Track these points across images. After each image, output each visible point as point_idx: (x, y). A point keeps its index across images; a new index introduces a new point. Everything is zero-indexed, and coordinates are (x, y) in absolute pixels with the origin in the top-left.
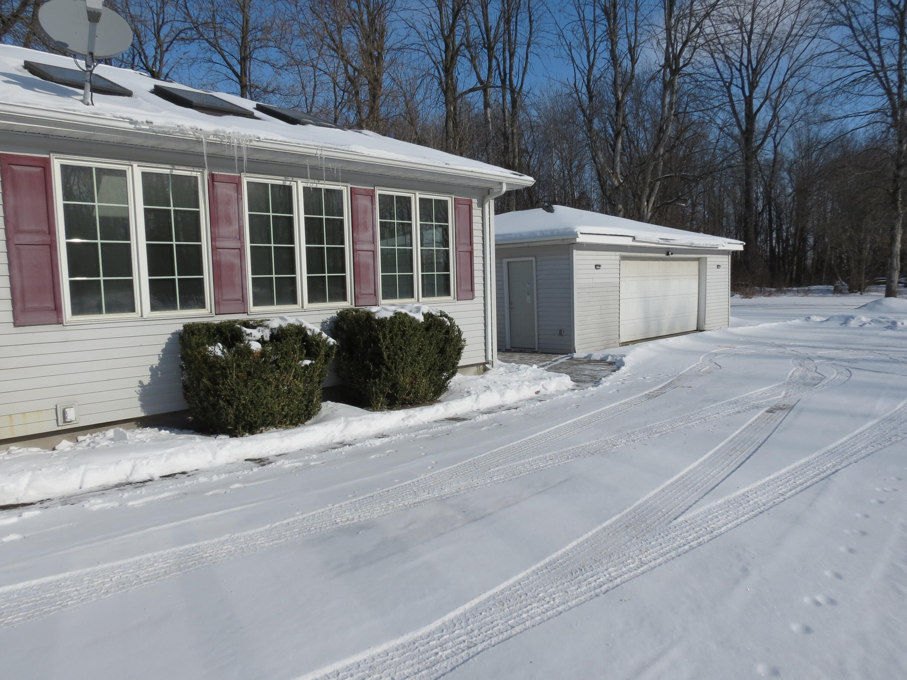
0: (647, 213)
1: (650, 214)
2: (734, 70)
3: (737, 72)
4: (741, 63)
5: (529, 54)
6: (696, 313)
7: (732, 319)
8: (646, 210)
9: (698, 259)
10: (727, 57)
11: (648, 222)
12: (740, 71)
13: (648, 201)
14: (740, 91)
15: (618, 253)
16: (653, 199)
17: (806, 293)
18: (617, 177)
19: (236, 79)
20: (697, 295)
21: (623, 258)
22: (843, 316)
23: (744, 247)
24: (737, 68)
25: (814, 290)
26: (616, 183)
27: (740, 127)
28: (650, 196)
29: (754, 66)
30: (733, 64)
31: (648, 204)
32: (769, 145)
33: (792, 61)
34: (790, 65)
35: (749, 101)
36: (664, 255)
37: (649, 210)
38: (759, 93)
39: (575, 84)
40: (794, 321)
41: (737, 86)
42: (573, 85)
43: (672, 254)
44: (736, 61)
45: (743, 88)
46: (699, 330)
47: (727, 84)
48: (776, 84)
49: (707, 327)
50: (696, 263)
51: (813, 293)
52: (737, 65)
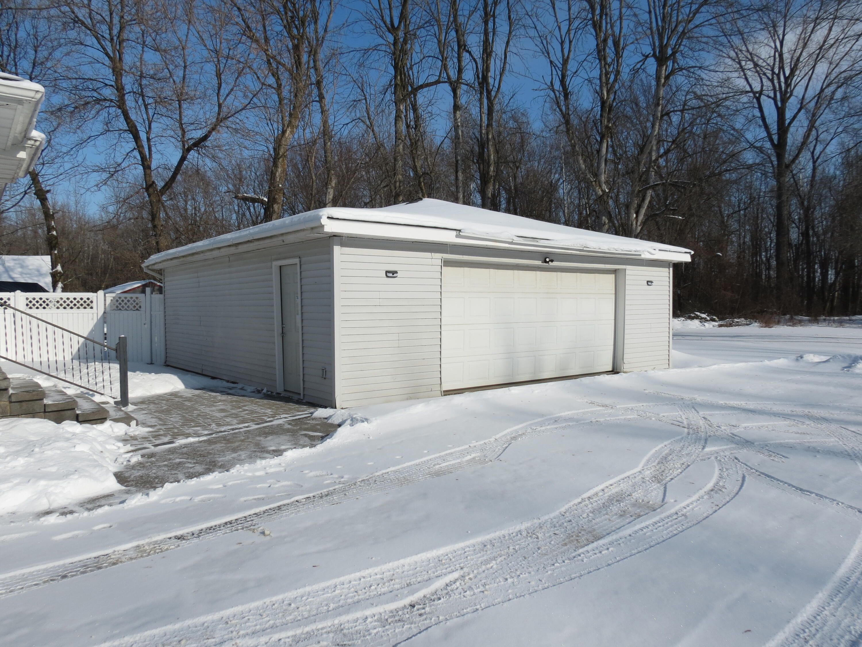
0: (636, 227)
1: (639, 228)
2: (765, 80)
3: (770, 84)
4: (773, 73)
5: (508, 54)
6: (612, 348)
7: (677, 355)
8: (634, 223)
9: (615, 272)
10: (756, 65)
11: (636, 237)
12: (772, 81)
13: (637, 213)
14: (772, 102)
15: (439, 256)
16: (643, 211)
17: (841, 323)
18: (600, 186)
19: (107, 61)
20: (613, 321)
21: (447, 263)
22: (849, 356)
23: (692, 257)
24: (768, 78)
25: (856, 320)
26: (600, 193)
27: (771, 140)
28: (639, 207)
29: (787, 75)
30: (765, 74)
31: (637, 217)
32: (805, 158)
33: (833, 66)
34: (830, 71)
35: (781, 112)
36: (539, 263)
37: (639, 224)
38: (793, 104)
39: (551, 83)
40: (775, 361)
41: (769, 97)
42: (549, 84)
43: (552, 261)
44: (767, 69)
45: (775, 99)
46: (615, 371)
47: (757, 95)
48: (810, 93)
49: (626, 367)
50: (611, 277)
51: (855, 324)
52: (769, 74)
